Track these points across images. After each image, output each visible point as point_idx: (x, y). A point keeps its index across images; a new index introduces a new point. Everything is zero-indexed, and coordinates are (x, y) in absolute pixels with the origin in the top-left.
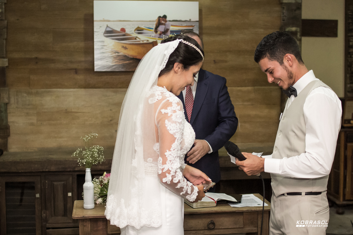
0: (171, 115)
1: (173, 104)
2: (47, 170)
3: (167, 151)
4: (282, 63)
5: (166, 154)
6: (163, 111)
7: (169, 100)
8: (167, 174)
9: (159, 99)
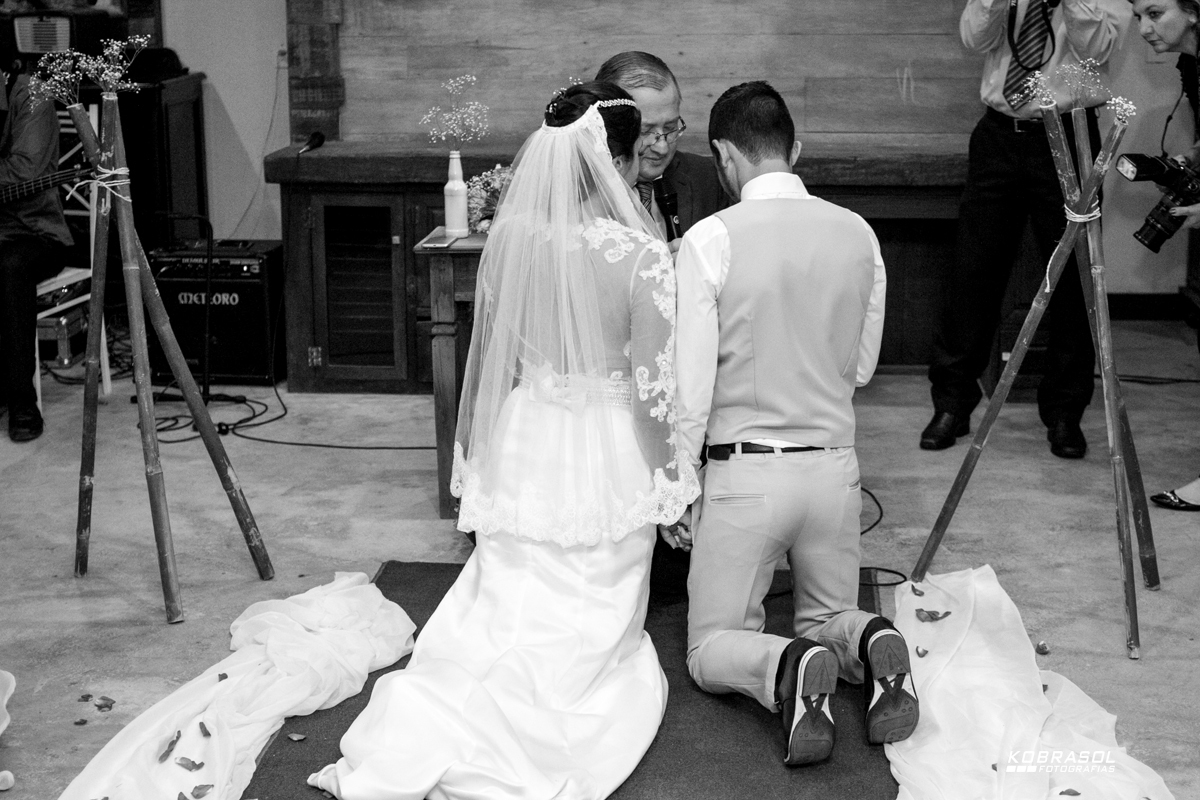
0: (662, 280)
1: (661, 258)
2: (416, 180)
3: (660, 353)
5: (657, 359)
6: (644, 274)
7: (651, 250)
8: (660, 401)
9: (629, 250)
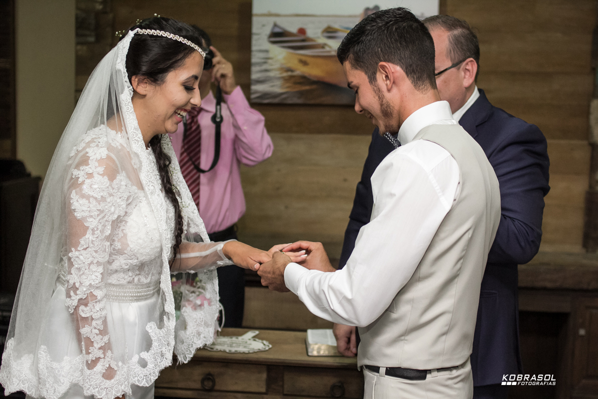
0: (83, 182)
1: (90, 162)
3: (73, 249)
4: (372, 79)
5: (71, 254)
7: (87, 153)
8: (72, 294)
